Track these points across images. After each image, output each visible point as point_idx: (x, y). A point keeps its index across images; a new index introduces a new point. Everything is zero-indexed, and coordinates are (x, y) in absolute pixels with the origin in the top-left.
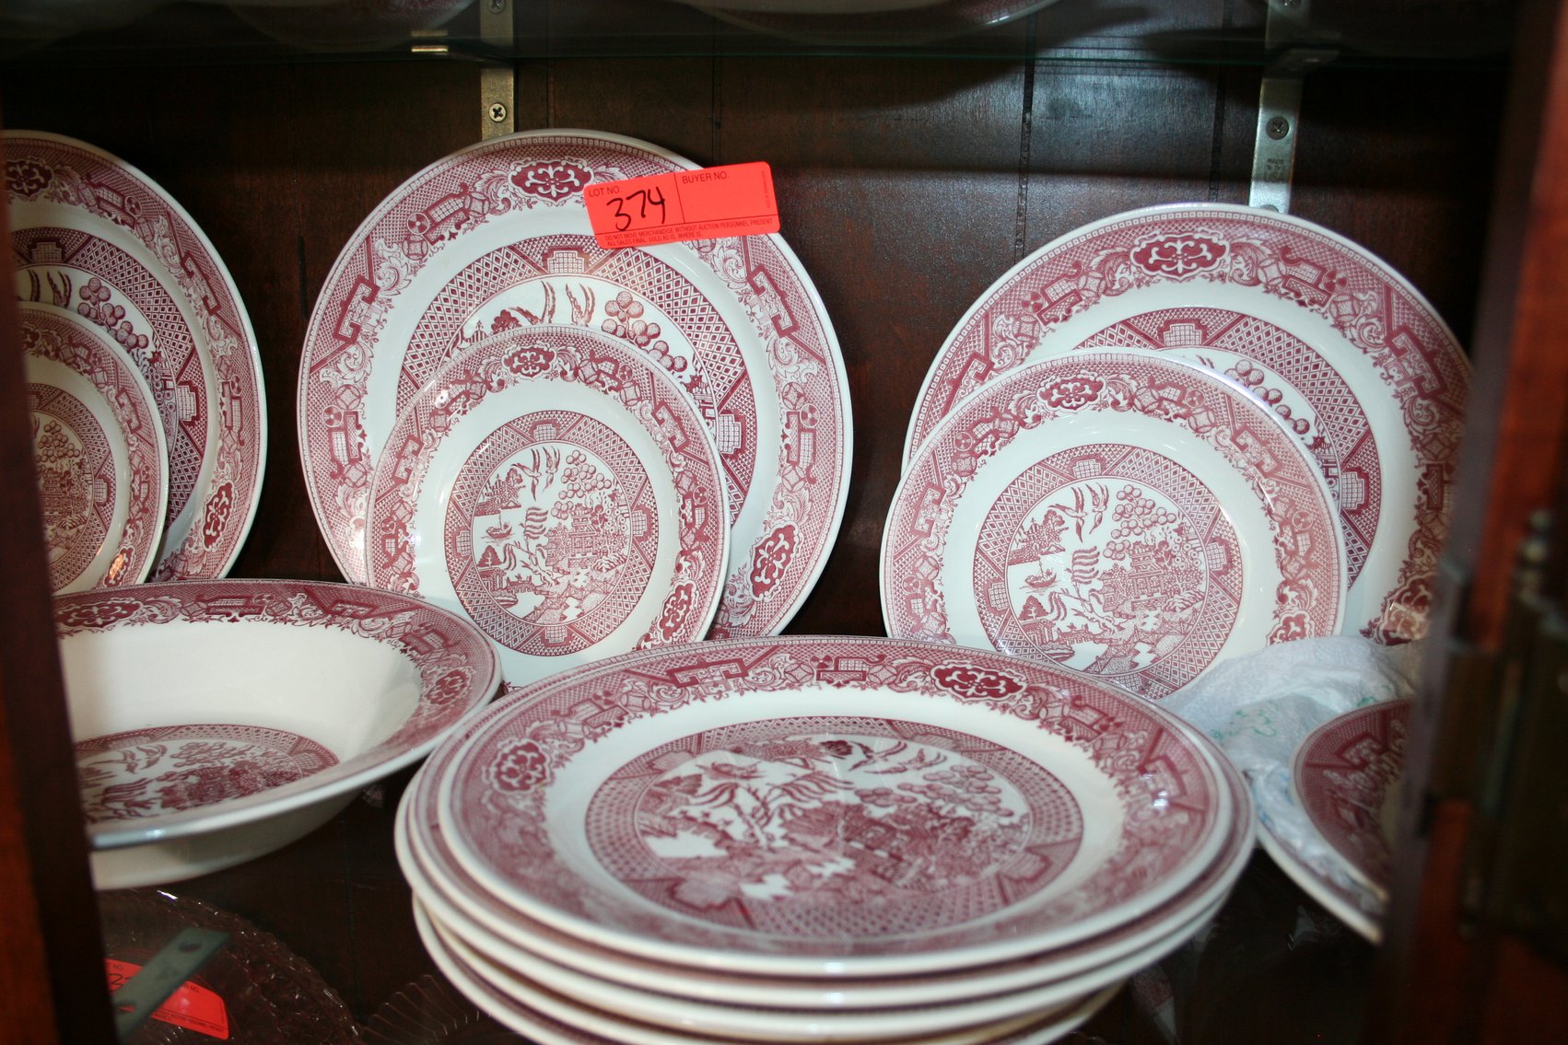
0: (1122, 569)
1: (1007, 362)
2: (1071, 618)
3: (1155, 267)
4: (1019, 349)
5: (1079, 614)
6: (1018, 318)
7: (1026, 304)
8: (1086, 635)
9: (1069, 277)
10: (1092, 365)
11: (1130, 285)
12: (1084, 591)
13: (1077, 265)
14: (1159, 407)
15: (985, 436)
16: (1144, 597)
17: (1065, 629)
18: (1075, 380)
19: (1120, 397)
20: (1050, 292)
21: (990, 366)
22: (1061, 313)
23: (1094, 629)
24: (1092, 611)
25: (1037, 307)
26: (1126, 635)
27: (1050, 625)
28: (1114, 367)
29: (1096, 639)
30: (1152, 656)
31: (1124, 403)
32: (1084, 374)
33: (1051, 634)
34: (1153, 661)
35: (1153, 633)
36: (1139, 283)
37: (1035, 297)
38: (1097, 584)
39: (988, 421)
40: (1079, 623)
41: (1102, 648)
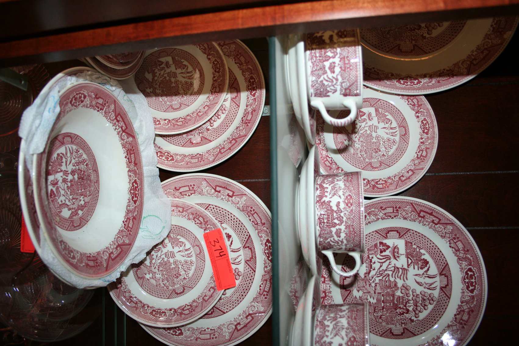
0: (172, 84)
1: (224, 50)
2: (158, 72)
3: (249, 81)
4: (227, 53)
5: (160, 74)
6: (235, 50)
7: (238, 52)
8: (154, 76)
9: (245, 61)
10: (224, 70)
11: (245, 77)
12: (166, 75)
13: (249, 62)
14: (214, 87)
15: (204, 47)
16: (165, 89)
17: (155, 71)
18: (220, 67)
19: (216, 78)
20: (242, 57)
21: (222, 46)
22: (236, 61)
23: (156, 78)
24: (161, 77)
25: (238, 55)
26: (154, 85)
27: (156, 67)
28: (224, 75)
29: (153, 79)
30: (149, 92)
31: (214, 79)
32: (222, 69)
33: (154, 68)
34: (148, 93)
35: (155, 92)
36: (245, 79)
37: (240, 53)
38: (168, 78)
39: (208, 47)
40: (157, 74)
41: (151, 80)
